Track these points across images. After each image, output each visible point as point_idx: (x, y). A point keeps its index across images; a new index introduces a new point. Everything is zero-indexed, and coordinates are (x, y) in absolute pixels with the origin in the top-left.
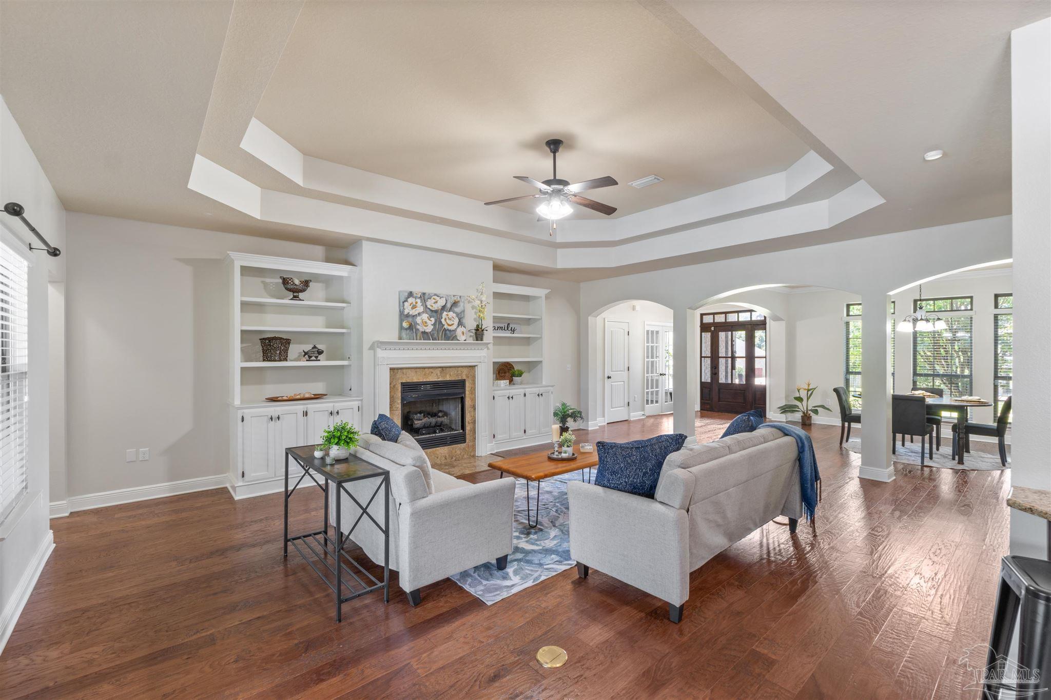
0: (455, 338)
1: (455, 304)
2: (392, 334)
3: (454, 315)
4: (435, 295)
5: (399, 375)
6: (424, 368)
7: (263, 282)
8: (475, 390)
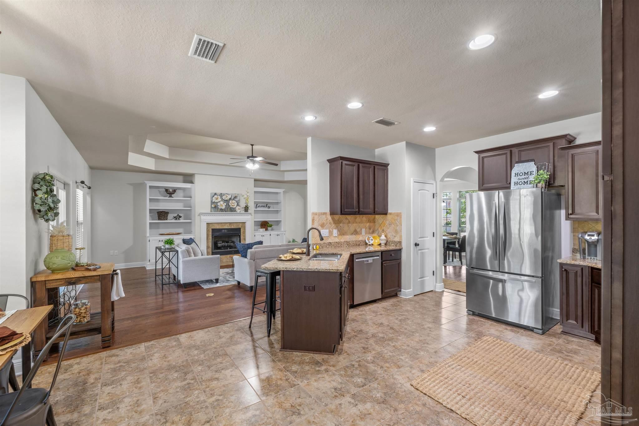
0: (235, 211)
1: (235, 197)
2: (208, 209)
3: (235, 202)
4: (226, 194)
5: (211, 226)
6: (222, 223)
7: (159, 191)
8: (245, 232)
